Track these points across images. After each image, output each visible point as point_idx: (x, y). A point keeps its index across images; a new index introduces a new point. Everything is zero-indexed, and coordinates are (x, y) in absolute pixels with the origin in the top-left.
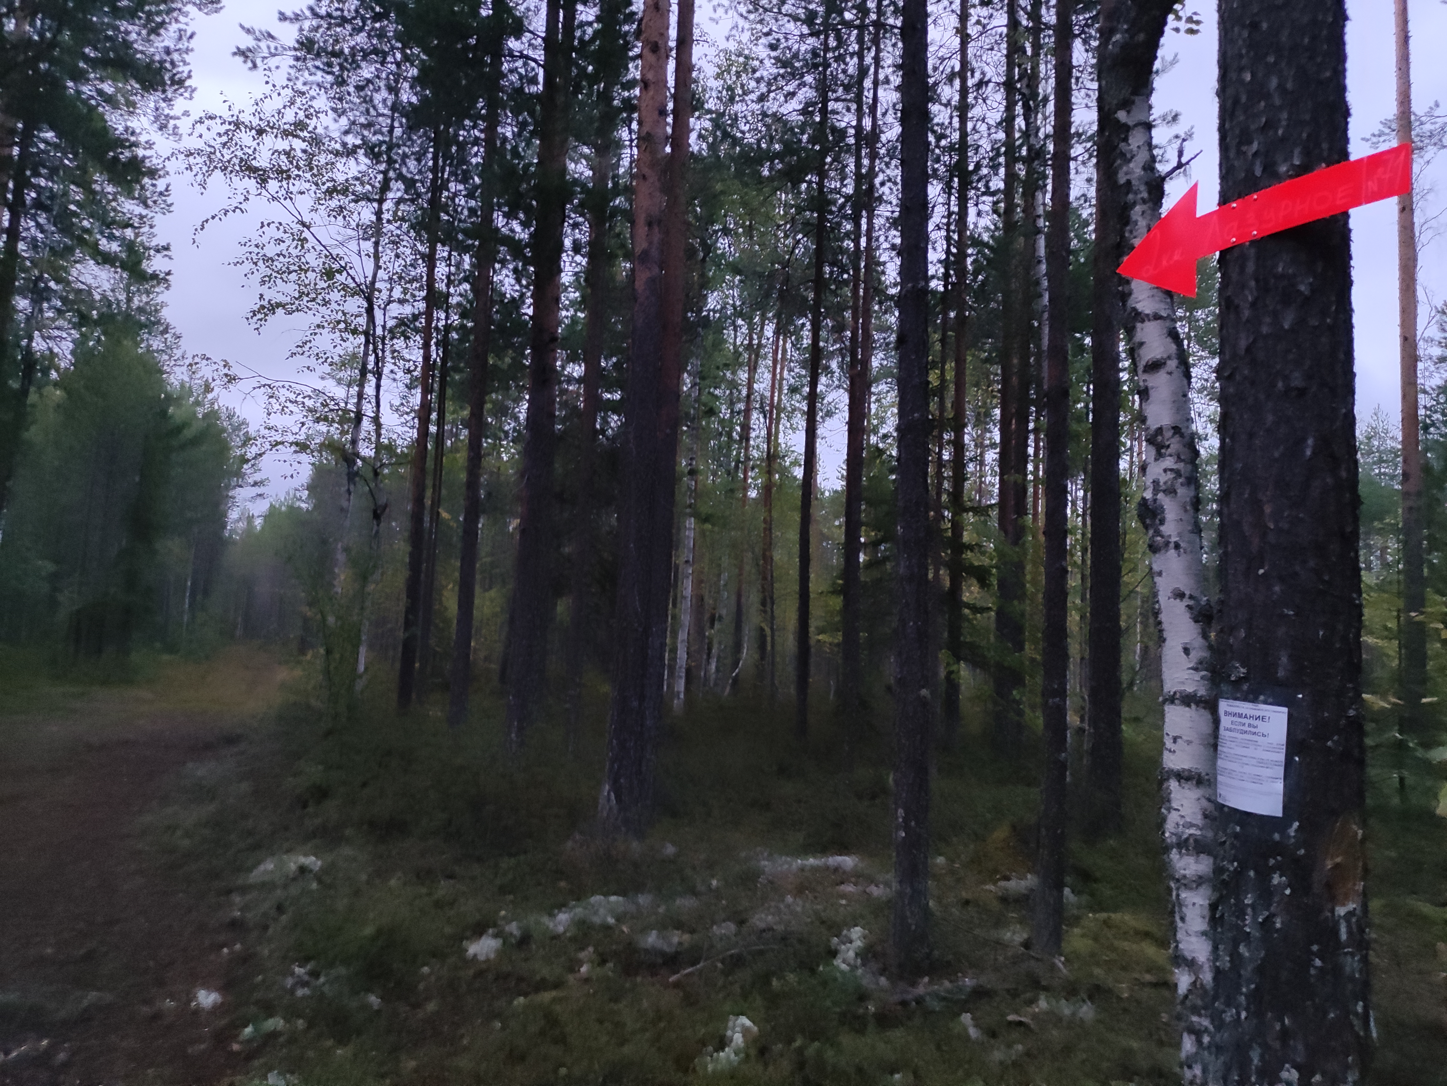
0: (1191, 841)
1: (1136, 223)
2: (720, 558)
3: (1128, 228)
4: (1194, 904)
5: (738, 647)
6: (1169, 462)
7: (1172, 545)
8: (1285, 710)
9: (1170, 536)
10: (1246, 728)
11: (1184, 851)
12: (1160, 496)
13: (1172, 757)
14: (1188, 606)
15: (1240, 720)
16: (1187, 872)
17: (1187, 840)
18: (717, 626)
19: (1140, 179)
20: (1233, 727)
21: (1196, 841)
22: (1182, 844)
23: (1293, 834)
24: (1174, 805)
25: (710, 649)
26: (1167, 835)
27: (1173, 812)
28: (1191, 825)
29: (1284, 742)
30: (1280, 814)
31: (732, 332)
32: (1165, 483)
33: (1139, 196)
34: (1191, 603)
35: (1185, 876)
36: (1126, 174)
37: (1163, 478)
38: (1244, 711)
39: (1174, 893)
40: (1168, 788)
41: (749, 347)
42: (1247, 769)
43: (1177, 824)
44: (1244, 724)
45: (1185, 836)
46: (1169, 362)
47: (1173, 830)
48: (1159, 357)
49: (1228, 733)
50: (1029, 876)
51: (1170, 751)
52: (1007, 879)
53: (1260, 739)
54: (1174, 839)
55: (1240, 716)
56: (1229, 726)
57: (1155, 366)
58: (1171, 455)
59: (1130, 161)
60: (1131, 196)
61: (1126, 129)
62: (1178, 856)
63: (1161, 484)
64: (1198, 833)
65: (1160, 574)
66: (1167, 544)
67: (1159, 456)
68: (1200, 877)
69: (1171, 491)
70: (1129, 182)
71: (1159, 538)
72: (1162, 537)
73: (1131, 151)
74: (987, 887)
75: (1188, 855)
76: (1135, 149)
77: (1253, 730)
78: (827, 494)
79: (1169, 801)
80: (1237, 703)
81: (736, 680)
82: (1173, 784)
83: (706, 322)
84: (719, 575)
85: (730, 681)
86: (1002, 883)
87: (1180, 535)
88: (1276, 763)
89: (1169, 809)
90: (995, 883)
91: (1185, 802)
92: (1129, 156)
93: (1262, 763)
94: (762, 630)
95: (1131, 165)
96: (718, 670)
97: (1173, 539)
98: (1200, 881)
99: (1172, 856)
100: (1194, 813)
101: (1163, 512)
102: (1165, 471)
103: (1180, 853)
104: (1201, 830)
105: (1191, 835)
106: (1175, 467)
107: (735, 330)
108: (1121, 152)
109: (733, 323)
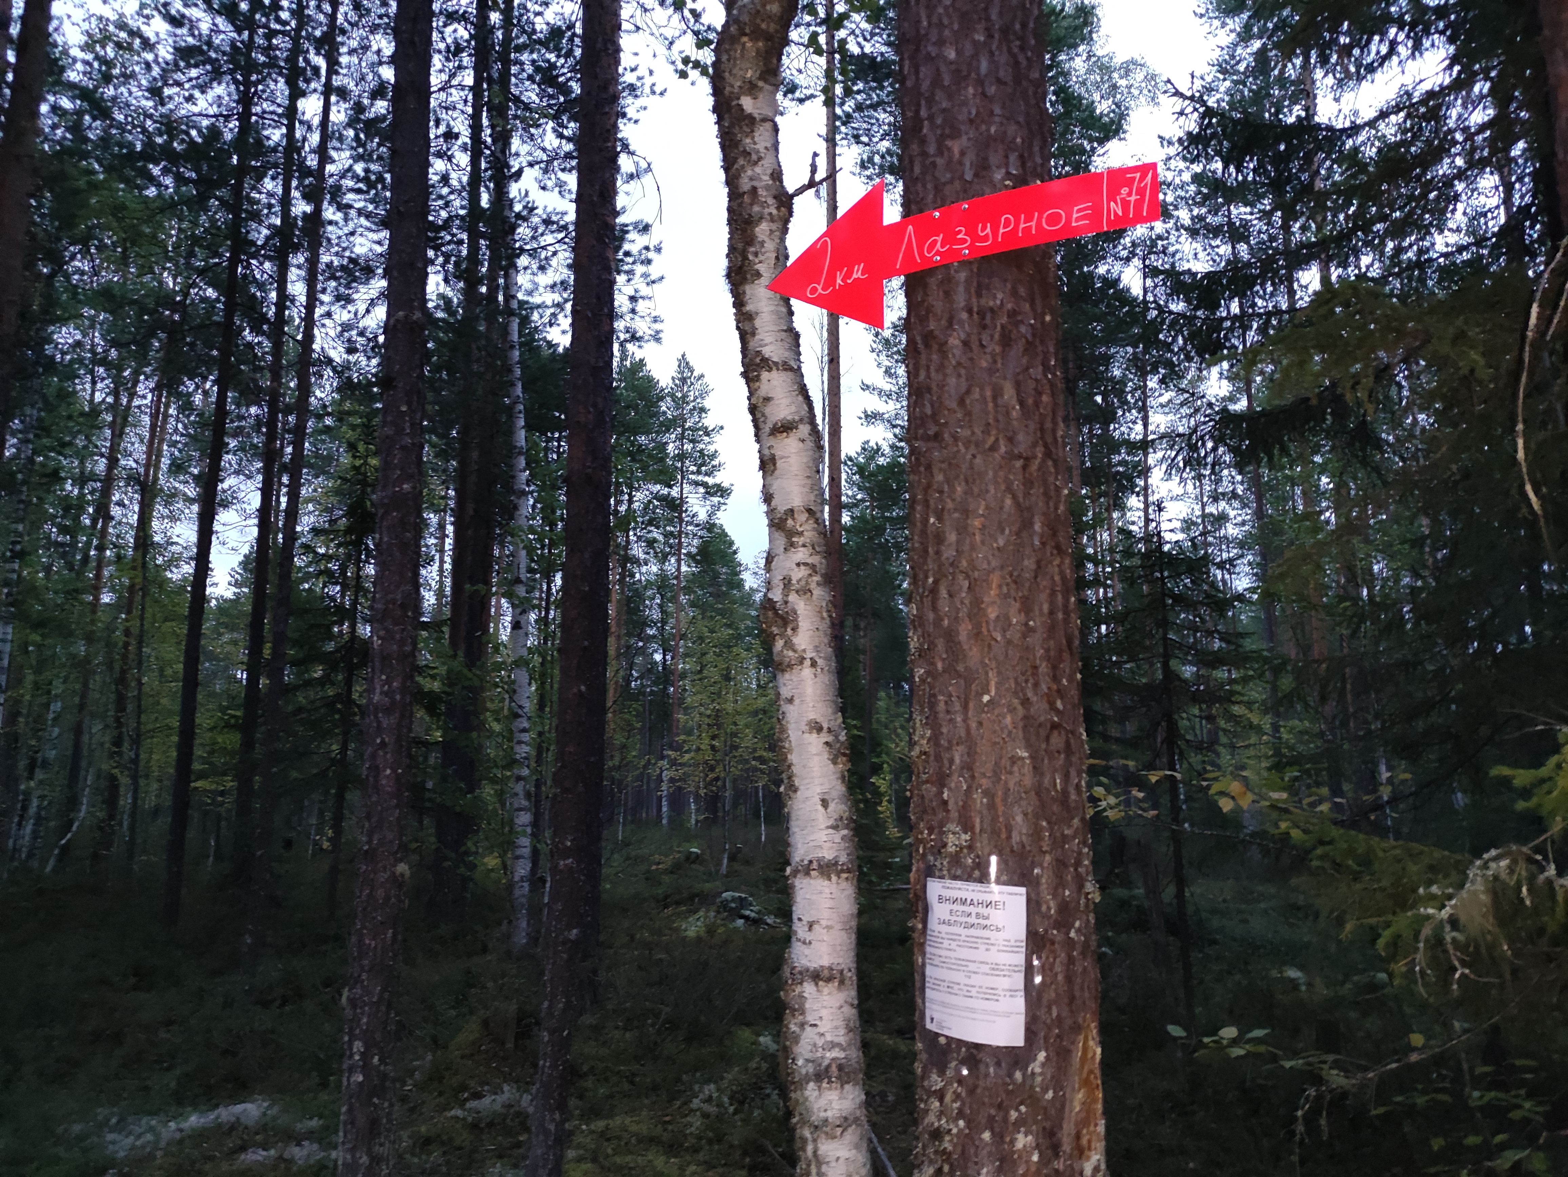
0: (834, 1068)
1: (762, 243)
2: (50, 683)
3: (752, 249)
4: (838, 1159)
5: (73, 802)
6: (801, 554)
7: (808, 663)
8: (1023, 890)
9: (804, 651)
10: (973, 920)
11: (825, 1085)
12: (792, 597)
13: (806, 950)
14: (827, 743)
15: (962, 908)
16: (829, 1114)
17: (829, 1066)
18: (39, 775)
19: (767, 188)
20: (953, 918)
21: (840, 1068)
22: (821, 1075)
23: (1038, 1070)
24: (810, 1018)
25: (25, 808)
26: (800, 1062)
27: (808, 1029)
28: (833, 1045)
29: (1024, 937)
30: (1021, 1043)
31: (88, 386)
32: (798, 581)
33: (767, 211)
34: (830, 739)
35: (826, 1121)
36: (751, 179)
37: (798, 574)
38: (969, 896)
39: (810, 1148)
40: (801, 996)
41: (113, 408)
42: (976, 980)
43: (815, 1045)
44: (970, 915)
45: (826, 1063)
46: (801, 426)
47: (809, 1056)
48: (789, 418)
49: (944, 928)
50: (506, 1088)
51: (804, 943)
52: (478, 1096)
53: (993, 935)
54: (811, 1069)
55: (964, 902)
56: (947, 917)
57: (785, 428)
58: (804, 546)
59: (756, 163)
60: (756, 208)
61: (751, 121)
62: (816, 1093)
63: (794, 582)
64: (842, 1055)
65: (790, 701)
66: (802, 660)
67: (791, 545)
68: (846, 1119)
69: (805, 591)
70: (754, 189)
71: (791, 653)
72: (795, 651)
73: (758, 152)
74: (453, 1113)
75: (830, 1089)
76: (762, 150)
77: (985, 922)
78: (214, 603)
79: (803, 1013)
80: (958, 884)
81: (65, 849)
82: (808, 989)
83: (50, 365)
84: (47, 706)
85: (56, 852)
86: (472, 1104)
87: (817, 649)
88: (1013, 968)
89: (802, 1025)
90: (462, 1104)
91: (824, 1013)
92: (754, 157)
93: (996, 969)
94: (113, 778)
95: (758, 170)
96: (35, 835)
97: (809, 655)
98: (845, 1123)
99: (807, 1093)
100: (836, 1028)
101: (796, 620)
102: (798, 565)
103: (819, 1088)
104: (844, 1050)
105: (833, 1059)
106: (810, 561)
107: (94, 383)
108: (745, 151)
109: (92, 372)
